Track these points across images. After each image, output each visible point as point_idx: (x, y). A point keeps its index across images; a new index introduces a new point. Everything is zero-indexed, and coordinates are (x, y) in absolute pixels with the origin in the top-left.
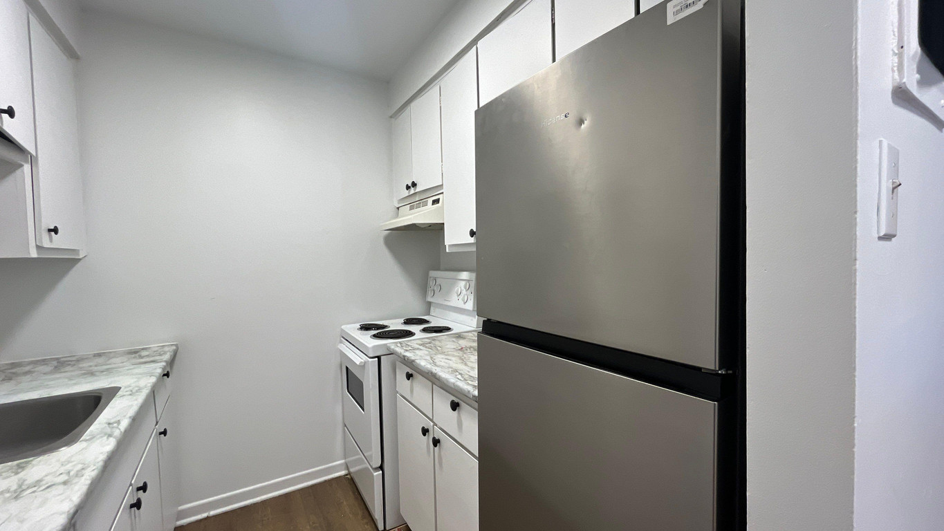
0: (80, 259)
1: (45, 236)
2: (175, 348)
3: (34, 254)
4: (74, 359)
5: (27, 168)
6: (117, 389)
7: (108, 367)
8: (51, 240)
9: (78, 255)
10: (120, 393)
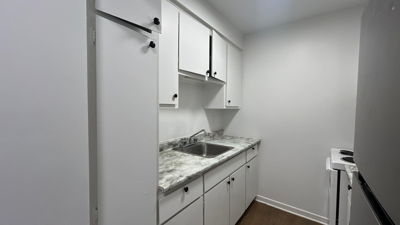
0: (239, 109)
1: (228, 103)
2: (259, 140)
3: (225, 108)
4: (235, 137)
5: (225, 85)
6: (233, 148)
7: (239, 141)
8: (229, 104)
9: (239, 108)
10: (233, 149)
